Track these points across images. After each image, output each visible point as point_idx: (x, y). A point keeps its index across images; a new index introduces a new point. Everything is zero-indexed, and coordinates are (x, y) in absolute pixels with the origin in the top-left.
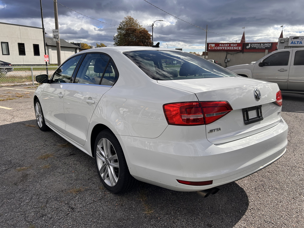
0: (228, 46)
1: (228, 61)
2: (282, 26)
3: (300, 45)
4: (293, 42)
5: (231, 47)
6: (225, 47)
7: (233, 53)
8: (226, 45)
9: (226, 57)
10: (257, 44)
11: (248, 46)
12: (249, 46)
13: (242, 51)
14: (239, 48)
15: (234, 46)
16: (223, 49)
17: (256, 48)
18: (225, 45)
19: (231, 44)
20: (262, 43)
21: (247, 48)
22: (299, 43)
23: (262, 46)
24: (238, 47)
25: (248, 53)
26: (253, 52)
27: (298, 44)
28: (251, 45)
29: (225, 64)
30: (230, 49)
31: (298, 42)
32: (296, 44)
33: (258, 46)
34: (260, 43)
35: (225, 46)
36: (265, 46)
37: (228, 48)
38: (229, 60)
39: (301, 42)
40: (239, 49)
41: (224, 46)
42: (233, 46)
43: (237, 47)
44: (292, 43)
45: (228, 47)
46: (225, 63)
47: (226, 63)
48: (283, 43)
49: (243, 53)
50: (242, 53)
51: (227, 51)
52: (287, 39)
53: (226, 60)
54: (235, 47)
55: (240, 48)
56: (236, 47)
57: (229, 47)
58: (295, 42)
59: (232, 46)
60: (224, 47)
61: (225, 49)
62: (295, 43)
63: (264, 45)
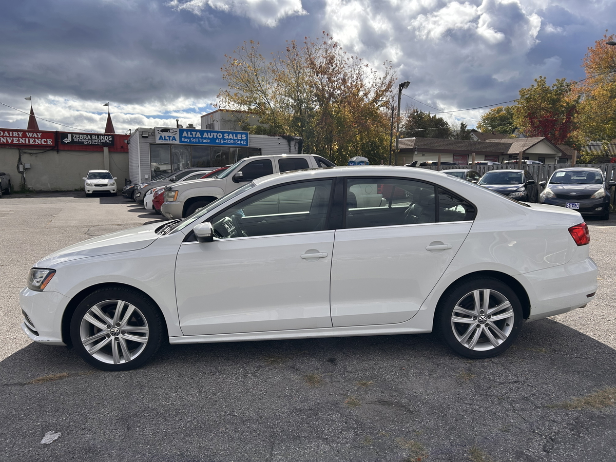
0: (21, 136)
1: (26, 169)
2: (106, 105)
3: (173, 143)
4: (161, 136)
5: (27, 139)
6: (14, 139)
7: (35, 152)
8: (15, 134)
9: (20, 159)
10: (85, 136)
11: (66, 139)
12: (70, 139)
13: (56, 148)
14: (47, 142)
15: (35, 138)
16: (10, 141)
17: (85, 143)
18: (13, 134)
19: (27, 133)
20: (95, 135)
21: (66, 142)
22: (171, 138)
23: (95, 141)
24: (45, 140)
25: (69, 152)
26: (79, 151)
27: (169, 140)
28: (72, 137)
29: (20, 175)
30: (27, 143)
31: (169, 137)
32: (167, 140)
33: (87, 140)
34: (91, 135)
35: (13, 137)
36: (101, 140)
37: (22, 141)
38: (27, 166)
39: (174, 137)
40: (49, 144)
41: (11, 135)
42: (32, 138)
43: (42, 138)
44: (161, 138)
45: (22, 138)
46: (20, 172)
47: (22, 173)
48: (147, 137)
49: (58, 152)
50: (55, 153)
51: (20, 147)
52: (151, 131)
53: (21, 167)
54: (38, 138)
55: (49, 142)
56: (40, 140)
57: (24, 139)
58: (165, 137)
59: (30, 137)
60: (11, 138)
61: (15, 142)
62: (165, 139)
63: (98, 138)
